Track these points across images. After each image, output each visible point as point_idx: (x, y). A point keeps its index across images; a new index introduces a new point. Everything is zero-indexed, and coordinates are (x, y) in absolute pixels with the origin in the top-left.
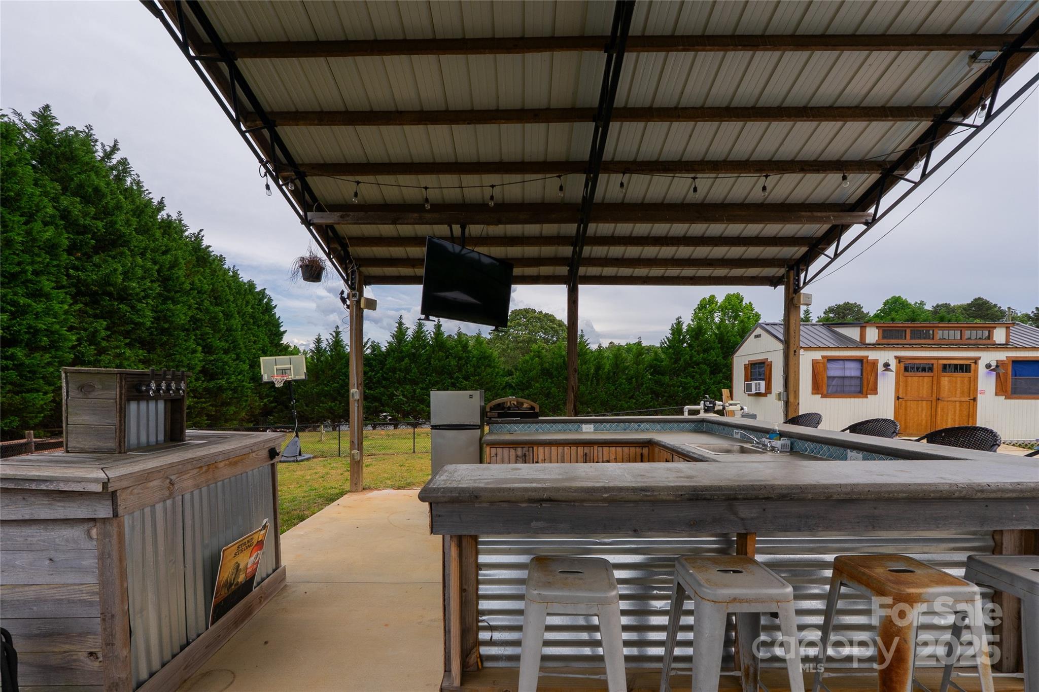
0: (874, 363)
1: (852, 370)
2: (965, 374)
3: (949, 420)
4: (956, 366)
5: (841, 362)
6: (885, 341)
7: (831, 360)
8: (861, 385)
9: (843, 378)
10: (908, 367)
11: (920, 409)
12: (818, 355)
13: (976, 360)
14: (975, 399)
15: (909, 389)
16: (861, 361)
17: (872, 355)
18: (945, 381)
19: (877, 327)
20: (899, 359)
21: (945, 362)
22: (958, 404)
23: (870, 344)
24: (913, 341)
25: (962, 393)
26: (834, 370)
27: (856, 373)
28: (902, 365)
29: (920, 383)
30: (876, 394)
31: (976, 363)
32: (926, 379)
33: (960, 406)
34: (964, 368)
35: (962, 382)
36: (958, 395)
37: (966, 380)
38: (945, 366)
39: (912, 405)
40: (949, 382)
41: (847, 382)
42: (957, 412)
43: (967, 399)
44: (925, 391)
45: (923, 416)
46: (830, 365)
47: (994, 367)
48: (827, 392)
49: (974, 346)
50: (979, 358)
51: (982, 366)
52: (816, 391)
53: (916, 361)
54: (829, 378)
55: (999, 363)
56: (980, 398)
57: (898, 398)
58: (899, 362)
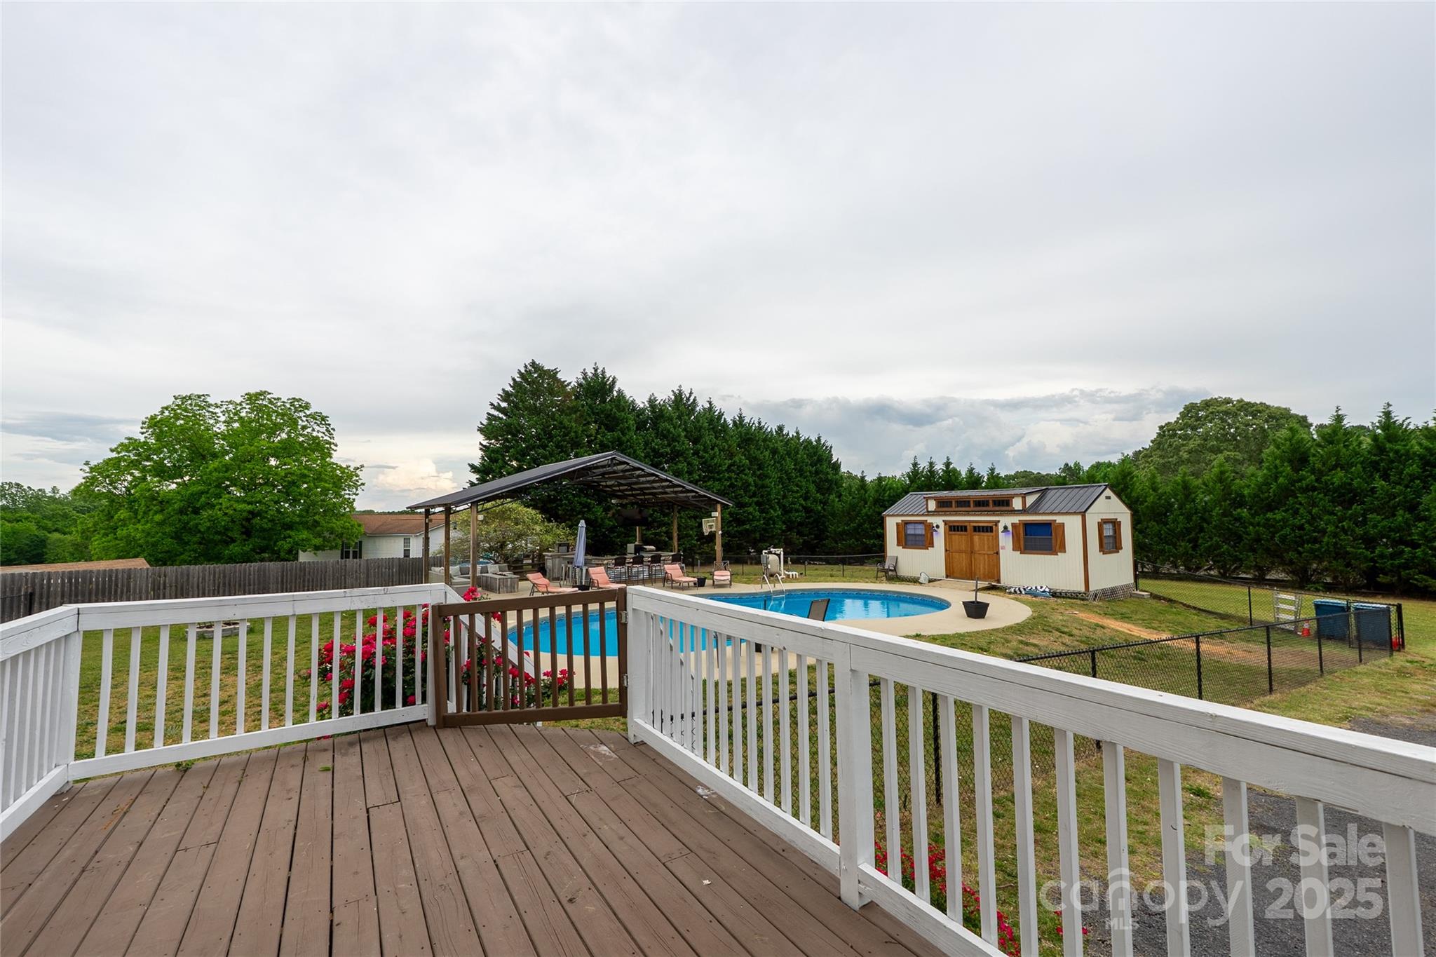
0: (932, 525)
1: (920, 530)
2: (989, 534)
3: (981, 568)
4: (983, 527)
5: (913, 524)
6: (940, 509)
7: (906, 523)
8: (924, 541)
9: (914, 535)
10: (953, 528)
11: (961, 559)
12: (899, 520)
13: (997, 523)
14: (998, 553)
15: (953, 543)
16: (924, 523)
17: (930, 520)
18: (976, 538)
19: (936, 500)
20: (948, 522)
21: (975, 524)
22: (986, 557)
23: (932, 512)
24: (957, 509)
25: (989, 548)
26: (909, 530)
27: (923, 532)
28: (949, 526)
29: (958, 539)
30: (933, 546)
31: (996, 525)
32: (964, 537)
33: (989, 557)
34: (989, 529)
35: (988, 540)
36: (986, 547)
37: (990, 538)
38: (975, 527)
39: (956, 555)
40: (979, 539)
41: (916, 538)
42: (987, 562)
43: (992, 553)
44: (963, 546)
45: (964, 564)
46: (909, 526)
47: (1010, 528)
48: (906, 544)
49: (993, 513)
50: (999, 521)
51: (1001, 528)
52: (899, 544)
53: (957, 524)
54: (906, 535)
55: (1014, 525)
56: (1001, 551)
57: (946, 550)
58: (946, 524)
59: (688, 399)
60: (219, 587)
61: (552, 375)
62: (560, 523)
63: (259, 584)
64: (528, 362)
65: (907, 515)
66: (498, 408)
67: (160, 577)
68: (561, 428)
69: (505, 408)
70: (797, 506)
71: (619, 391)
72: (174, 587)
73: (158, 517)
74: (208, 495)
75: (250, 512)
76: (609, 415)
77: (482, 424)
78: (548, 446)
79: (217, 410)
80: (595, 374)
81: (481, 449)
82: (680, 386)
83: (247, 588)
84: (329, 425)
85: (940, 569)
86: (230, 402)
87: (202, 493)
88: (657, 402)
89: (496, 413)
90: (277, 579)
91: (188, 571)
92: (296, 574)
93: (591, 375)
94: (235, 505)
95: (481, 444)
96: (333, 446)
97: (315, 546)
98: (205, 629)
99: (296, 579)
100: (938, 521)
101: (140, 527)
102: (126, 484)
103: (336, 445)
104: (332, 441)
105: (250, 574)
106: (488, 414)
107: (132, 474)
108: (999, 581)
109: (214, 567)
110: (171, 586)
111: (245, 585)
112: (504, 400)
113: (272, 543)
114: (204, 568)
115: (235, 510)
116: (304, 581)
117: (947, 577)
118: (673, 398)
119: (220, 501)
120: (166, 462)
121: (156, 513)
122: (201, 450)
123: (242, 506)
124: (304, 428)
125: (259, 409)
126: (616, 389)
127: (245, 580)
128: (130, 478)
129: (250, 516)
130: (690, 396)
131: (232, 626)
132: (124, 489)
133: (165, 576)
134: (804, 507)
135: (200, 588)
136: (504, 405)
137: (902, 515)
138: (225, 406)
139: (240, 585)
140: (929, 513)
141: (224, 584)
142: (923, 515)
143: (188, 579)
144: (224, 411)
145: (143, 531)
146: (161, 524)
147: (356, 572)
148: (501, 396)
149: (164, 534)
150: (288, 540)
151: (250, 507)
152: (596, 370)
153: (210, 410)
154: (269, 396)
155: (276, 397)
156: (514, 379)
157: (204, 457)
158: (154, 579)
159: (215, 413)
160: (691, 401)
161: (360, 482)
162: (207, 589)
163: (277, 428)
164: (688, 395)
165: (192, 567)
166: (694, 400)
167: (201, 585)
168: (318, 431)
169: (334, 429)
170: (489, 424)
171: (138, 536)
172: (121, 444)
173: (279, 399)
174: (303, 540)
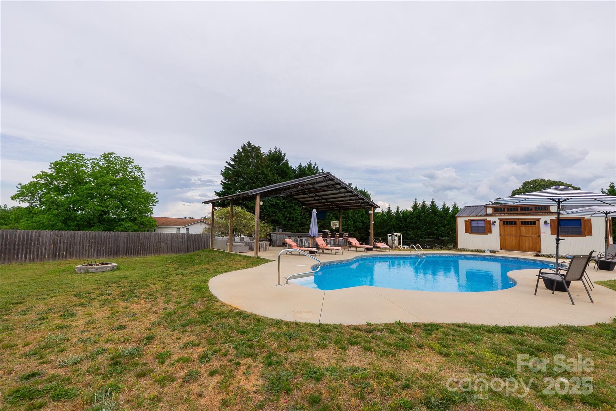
0: (490, 221)
1: (482, 224)
2: (533, 225)
3: (527, 245)
4: (528, 222)
5: (477, 221)
6: (495, 213)
7: (472, 220)
8: (485, 230)
9: (478, 227)
10: (505, 223)
11: (512, 240)
12: (467, 219)
13: (539, 220)
14: (539, 236)
15: (506, 231)
16: (484, 220)
17: (488, 218)
18: (523, 228)
19: (492, 208)
20: (500, 220)
22: (530, 238)
23: (489, 214)
24: (508, 212)
25: (533, 233)
26: (474, 224)
27: (483, 225)
28: (502, 222)
29: (510, 229)
30: (491, 233)
32: (514, 228)
33: (532, 239)
34: (533, 223)
35: (532, 229)
36: (530, 233)
37: (534, 228)
38: (522, 222)
39: (508, 238)
40: (526, 228)
41: (479, 229)
42: (531, 241)
43: (535, 236)
44: (513, 233)
45: (514, 242)
46: (472, 222)
47: (549, 222)
48: (471, 232)
49: (537, 214)
50: (540, 219)
51: (542, 222)
52: (466, 231)
53: (508, 221)
54: (472, 227)
55: (551, 220)
56: (542, 236)
57: (501, 235)
58: (501, 221)
59: (314, 167)
60: (92, 244)
61: (257, 149)
62: (262, 221)
63: (114, 244)
64: (246, 142)
65: (473, 216)
66: (229, 164)
67: (58, 237)
68: (262, 174)
69: (233, 164)
70: (359, 220)
71: (286, 160)
72: (66, 243)
73: (56, 212)
74: (82, 202)
75: (103, 211)
76: (282, 171)
77: (222, 171)
78: (256, 183)
79: (88, 162)
80: (275, 152)
81: (221, 184)
82: (310, 161)
83: (108, 246)
84: (142, 172)
85: (497, 245)
86: (95, 159)
87: (79, 200)
88: (303, 167)
89: (229, 167)
90: (124, 241)
91: (75, 234)
92: (135, 239)
93: (273, 152)
94: (96, 207)
95: (221, 181)
96: (144, 182)
97: (135, 229)
98: (89, 267)
99: (134, 242)
100: (496, 219)
101: (46, 216)
102: (39, 195)
103: (145, 182)
104: (144, 179)
105: (109, 238)
106: (225, 167)
107: (42, 191)
108: (540, 252)
109: (90, 233)
110: (64, 242)
111: (106, 244)
112: (233, 160)
113: (113, 227)
114: (84, 233)
115: (96, 210)
116: (139, 243)
117: (501, 249)
118: (307, 166)
119: (88, 205)
120: (60, 185)
121: (55, 209)
122: (79, 180)
123: (99, 208)
124: (130, 172)
125: (109, 162)
126: (285, 159)
127: (107, 241)
128: (41, 193)
129: (103, 213)
130: (315, 166)
131: (107, 265)
132: (38, 198)
133: (61, 236)
134: (361, 221)
135: (81, 244)
136: (233, 163)
137: (469, 216)
138: (92, 161)
139: (104, 244)
140: (488, 215)
141: (95, 242)
142: (484, 216)
143: (74, 238)
144: (91, 163)
145: (47, 218)
146: (57, 215)
147: (166, 240)
148: (232, 158)
149: (58, 220)
150: (121, 226)
151: (103, 209)
152: (276, 149)
153: (85, 161)
154: (115, 155)
155: (118, 156)
156: (239, 150)
157: (80, 183)
158: (54, 238)
159: (87, 163)
160: (315, 168)
161: (157, 200)
162: (85, 245)
163: (116, 172)
164: (314, 165)
165: (77, 232)
166: (317, 168)
167: (81, 243)
168: (137, 174)
169: (144, 174)
170: (225, 172)
171: (45, 220)
172: (38, 175)
173: (119, 157)
174: (128, 226)
